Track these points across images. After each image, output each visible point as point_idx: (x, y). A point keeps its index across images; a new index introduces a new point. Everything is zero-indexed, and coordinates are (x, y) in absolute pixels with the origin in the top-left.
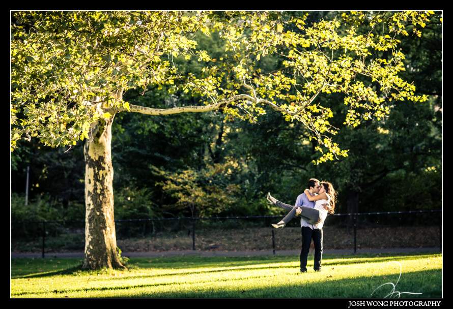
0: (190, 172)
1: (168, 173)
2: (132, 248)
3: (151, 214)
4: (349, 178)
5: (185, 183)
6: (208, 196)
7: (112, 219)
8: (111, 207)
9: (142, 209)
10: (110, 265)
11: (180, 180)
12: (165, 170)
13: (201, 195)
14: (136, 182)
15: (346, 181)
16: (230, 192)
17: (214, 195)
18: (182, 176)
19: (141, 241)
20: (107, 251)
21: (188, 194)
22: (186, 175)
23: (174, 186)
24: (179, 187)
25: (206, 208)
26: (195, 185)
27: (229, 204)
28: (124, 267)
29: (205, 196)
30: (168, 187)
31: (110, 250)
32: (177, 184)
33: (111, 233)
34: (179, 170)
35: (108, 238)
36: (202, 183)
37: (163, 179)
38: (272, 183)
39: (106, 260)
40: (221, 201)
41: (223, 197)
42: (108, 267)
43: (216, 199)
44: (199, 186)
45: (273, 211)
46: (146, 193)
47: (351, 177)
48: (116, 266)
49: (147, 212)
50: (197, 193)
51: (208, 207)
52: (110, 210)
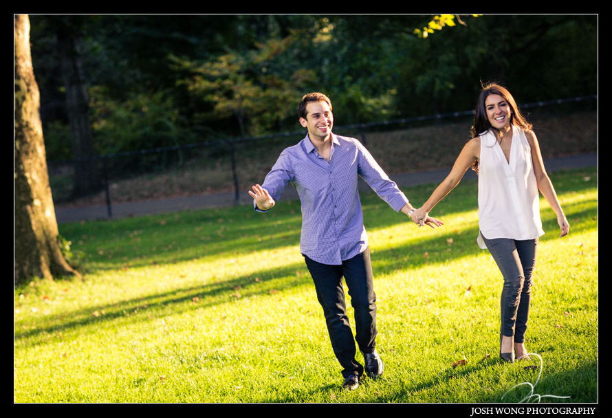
0: (232, 57)
1: (195, 63)
2: (146, 193)
3: (174, 131)
4: (486, 45)
5: (225, 77)
6: (262, 94)
7: (43, 182)
8: (38, 161)
9: (159, 126)
10: (47, 273)
11: (215, 73)
12: (191, 60)
13: (251, 94)
14: (148, 83)
15: (481, 50)
16: (299, 82)
17: (272, 92)
18: (217, 65)
19: (160, 179)
20: (38, 245)
21: (229, 94)
22: (224, 64)
23: (205, 84)
24: (214, 85)
25: (259, 114)
26: (241, 78)
27: (296, 104)
28: (75, 272)
29: (257, 95)
30: (197, 85)
31: (44, 242)
32: (211, 79)
33: (43, 211)
34: (212, 57)
35: (39, 221)
36: (251, 74)
37: (189, 74)
38: (365, 60)
39: (38, 264)
40: (285, 100)
41: (287, 93)
42: (42, 277)
43: (276, 98)
44: (247, 79)
45: (371, 106)
46: (164, 99)
47: (490, 43)
48: (58, 273)
49: (168, 129)
50: (243, 92)
51: (264, 111)
52: (37, 166)
